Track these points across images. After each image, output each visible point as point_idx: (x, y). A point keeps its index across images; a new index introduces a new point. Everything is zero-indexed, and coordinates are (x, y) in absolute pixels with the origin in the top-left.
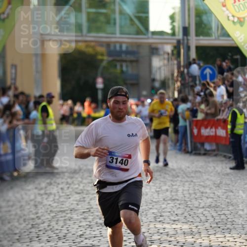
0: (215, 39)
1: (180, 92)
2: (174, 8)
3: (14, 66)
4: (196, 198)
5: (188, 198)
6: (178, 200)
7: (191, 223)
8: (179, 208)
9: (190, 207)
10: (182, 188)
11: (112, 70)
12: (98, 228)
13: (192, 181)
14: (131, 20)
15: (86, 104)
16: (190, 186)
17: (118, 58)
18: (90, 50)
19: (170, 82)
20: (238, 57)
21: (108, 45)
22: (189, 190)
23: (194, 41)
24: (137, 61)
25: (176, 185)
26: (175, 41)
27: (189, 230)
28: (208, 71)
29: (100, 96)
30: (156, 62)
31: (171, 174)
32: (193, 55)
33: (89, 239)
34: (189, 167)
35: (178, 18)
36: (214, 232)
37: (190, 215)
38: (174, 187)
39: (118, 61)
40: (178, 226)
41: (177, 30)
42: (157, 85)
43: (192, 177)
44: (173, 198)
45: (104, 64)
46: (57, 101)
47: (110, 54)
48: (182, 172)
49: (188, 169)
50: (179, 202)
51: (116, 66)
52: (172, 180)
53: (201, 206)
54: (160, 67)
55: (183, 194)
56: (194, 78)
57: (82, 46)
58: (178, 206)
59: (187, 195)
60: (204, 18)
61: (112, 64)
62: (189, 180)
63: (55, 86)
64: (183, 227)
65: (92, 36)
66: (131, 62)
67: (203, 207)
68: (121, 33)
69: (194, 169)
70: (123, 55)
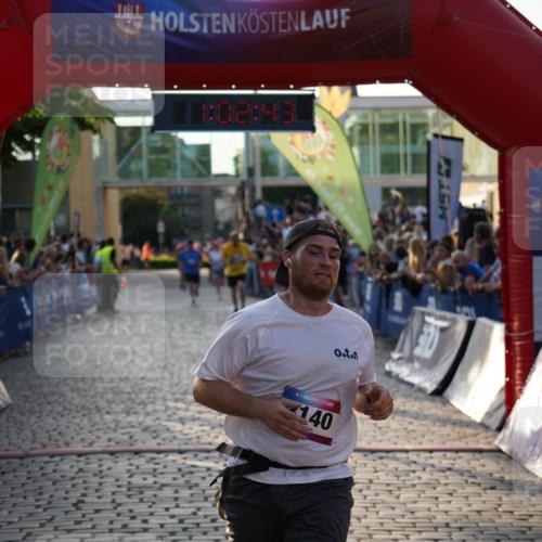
1: (245, 234)
2: (238, 150)
3: (78, 214)
11: (173, 214)
14: (193, 165)
15: (145, 248)
17: (179, 202)
18: (149, 196)
19: (235, 225)
20: (308, 197)
21: (169, 189)
23: (260, 181)
24: (198, 204)
26: (238, 183)
28: (275, 212)
29: (161, 240)
30: (220, 205)
32: (259, 195)
33: (150, 380)
35: (242, 159)
39: (180, 205)
41: (240, 171)
45: (165, 208)
46: (118, 247)
47: (171, 197)
51: (176, 210)
54: (224, 209)
56: (259, 219)
57: (142, 192)
60: (271, 158)
61: (174, 207)
63: (117, 231)
65: (153, 182)
66: (193, 205)
68: (183, 176)
70: (185, 199)
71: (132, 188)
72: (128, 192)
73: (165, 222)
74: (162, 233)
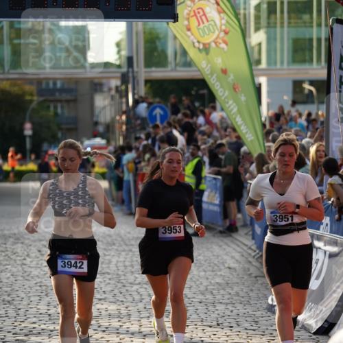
0: (172, 70)
1: (125, 138)
4: (132, 272)
5: (123, 271)
6: (108, 273)
7: (121, 303)
8: (109, 284)
9: (122, 283)
10: (117, 258)
11: (43, 113)
12: (5, 306)
13: (131, 251)
16: (128, 256)
17: (51, 98)
18: (15, 90)
20: (205, 91)
21: (39, 82)
22: (124, 261)
24: (74, 101)
25: (109, 255)
27: (116, 312)
28: (158, 112)
29: (29, 144)
31: (105, 241)
32: (142, 90)
34: (129, 233)
36: (148, 315)
37: (121, 293)
38: (107, 257)
39: (52, 101)
40: (104, 307)
41: (123, 60)
42: (101, 129)
43: (132, 245)
44: (103, 271)
45: (34, 105)
47: (41, 92)
48: (120, 239)
49: (128, 235)
50: (110, 276)
51: (48, 107)
52: (105, 249)
53: (137, 282)
55: (117, 267)
58: (108, 281)
59: (122, 268)
61: (44, 105)
62: (126, 248)
64: (109, 308)
66: (68, 101)
67: (139, 284)
69: (135, 236)
70: (57, 94)
73: (33, 123)
74: (30, 136)
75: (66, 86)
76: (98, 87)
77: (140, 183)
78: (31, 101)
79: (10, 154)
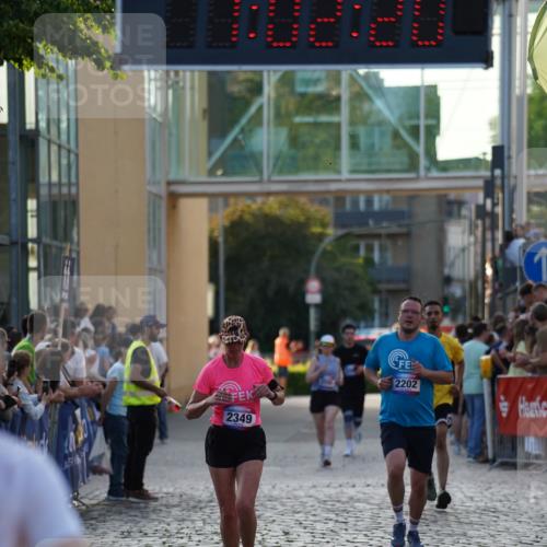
11: (343, 260)
17: (356, 230)
21: (340, 198)
39: (361, 236)
45: (326, 244)
47: (341, 220)
51: (356, 249)
66: (392, 236)
70: (371, 222)
71: (252, 196)
72: (242, 204)
73: (323, 281)
74: (317, 306)
75: (390, 207)
76: (455, 208)
77: (502, 398)
78: (321, 237)
79: (278, 342)
